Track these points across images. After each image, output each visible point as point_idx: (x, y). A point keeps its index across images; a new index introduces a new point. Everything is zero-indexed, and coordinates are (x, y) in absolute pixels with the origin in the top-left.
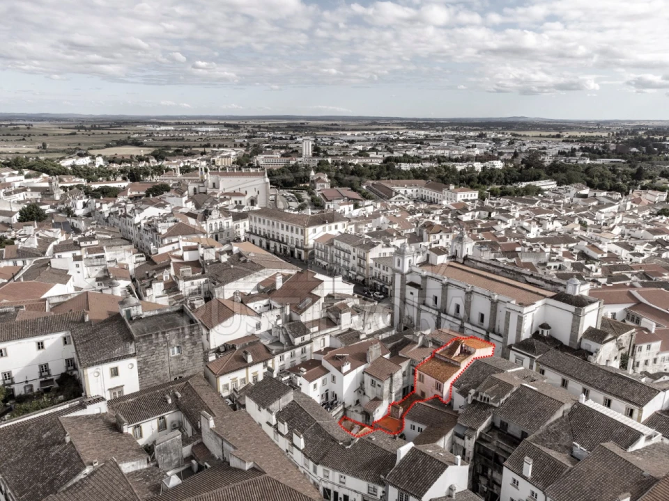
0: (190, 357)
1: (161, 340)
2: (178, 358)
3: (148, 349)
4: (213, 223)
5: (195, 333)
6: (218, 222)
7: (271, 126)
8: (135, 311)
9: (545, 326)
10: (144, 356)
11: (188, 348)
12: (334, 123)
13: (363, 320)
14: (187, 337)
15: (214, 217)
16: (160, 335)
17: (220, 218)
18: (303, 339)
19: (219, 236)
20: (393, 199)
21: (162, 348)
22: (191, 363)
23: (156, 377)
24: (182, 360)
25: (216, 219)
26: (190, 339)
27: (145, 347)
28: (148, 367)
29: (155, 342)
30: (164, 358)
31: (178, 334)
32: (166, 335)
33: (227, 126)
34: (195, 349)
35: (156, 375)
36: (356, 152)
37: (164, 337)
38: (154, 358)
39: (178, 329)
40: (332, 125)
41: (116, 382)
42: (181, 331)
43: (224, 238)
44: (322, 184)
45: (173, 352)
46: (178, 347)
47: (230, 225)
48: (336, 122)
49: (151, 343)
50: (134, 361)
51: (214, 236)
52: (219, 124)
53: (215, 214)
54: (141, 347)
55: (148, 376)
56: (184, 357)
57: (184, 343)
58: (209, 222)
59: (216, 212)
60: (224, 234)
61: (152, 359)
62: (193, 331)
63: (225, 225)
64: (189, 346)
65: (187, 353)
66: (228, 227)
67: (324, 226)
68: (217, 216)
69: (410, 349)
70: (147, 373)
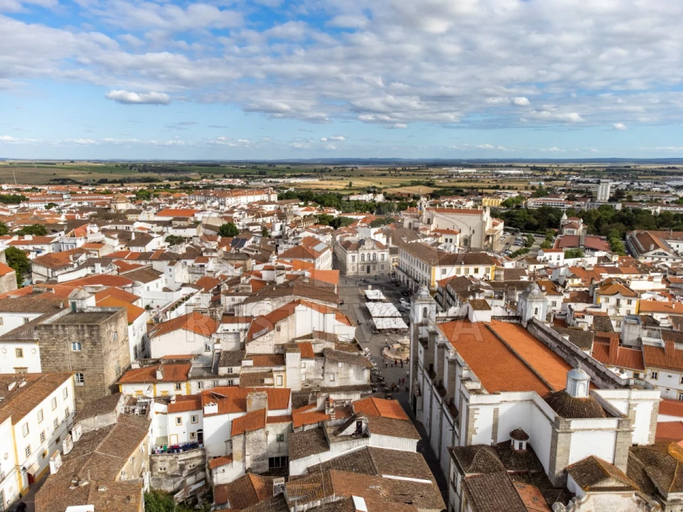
0: (90, 357)
1: (61, 332)
2: (78, 354)
3: (49, 338)
4: (366, 253)
5: (95, 333)
6: (372, 253)
7: (585, 170)
8: (80, 304)
9: (518, 434)
10: (46, 344)
11: (88, 346)
12: (671, 166)
13: (323, 368)
14: (87, 335)
15: (367, 248)
16: (60, 328)
17: (373, 249)
18: (230, 371)
19: (371, 268)
20: (650, 253)
21: (62, 341)
22: (91, 362)
23: (57, 368)
24: (82, 357)
25: (369, 250)
26: (90, 338)
27: (46, 336)
28: (50, 356)
29: (55, 333)
30: (64, 351)
31: (78, 330)
32: (66, 329)
33: (534, 168)
34: (94, 349)
35: (57, 365)
36: (674, 199)
37: (64, 330)
38: (54, 348)
39: (78, 326)
40: (669, 168)
41: (21, 363)
42: (80, 328)
43: (377, 270)
44: (571, 230)
45: (74, 347)
46: (79, 344)
47: (386, 257)
48: (675, 166)
49: (52, 333)
50: (36, 346)
51: (366, 266)
52: (527, 167)
53: (368, 245)
54: (43, 335)
55: (49, 365)
56: (83, 355)
57: (83, 340)
58: (361, 253)
59: (370, 243)
60: (377, 266)
61: (53, 349)
62: (92, 330)
63: (379, 257)
64: (88, 344)
65: (86, 351)
66: (383, 259)
67: (458, 267)
68: (371, 247)
69: (305, 410)
70: (48, 361)
